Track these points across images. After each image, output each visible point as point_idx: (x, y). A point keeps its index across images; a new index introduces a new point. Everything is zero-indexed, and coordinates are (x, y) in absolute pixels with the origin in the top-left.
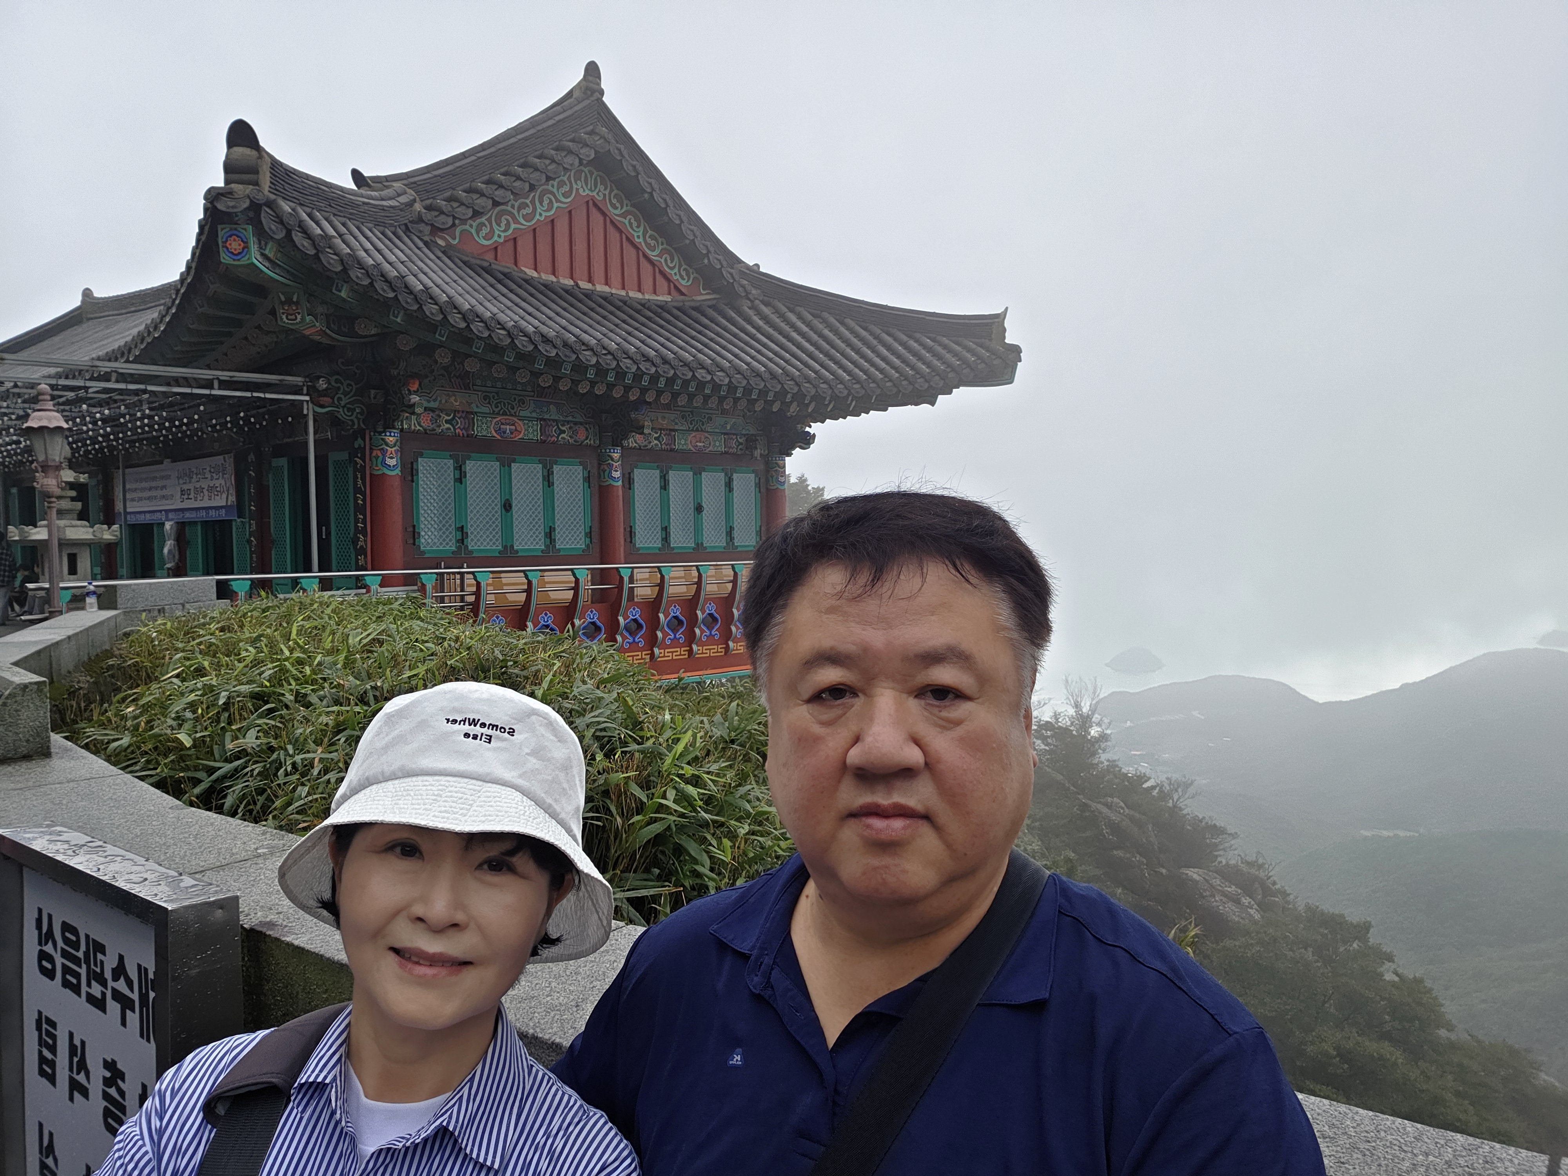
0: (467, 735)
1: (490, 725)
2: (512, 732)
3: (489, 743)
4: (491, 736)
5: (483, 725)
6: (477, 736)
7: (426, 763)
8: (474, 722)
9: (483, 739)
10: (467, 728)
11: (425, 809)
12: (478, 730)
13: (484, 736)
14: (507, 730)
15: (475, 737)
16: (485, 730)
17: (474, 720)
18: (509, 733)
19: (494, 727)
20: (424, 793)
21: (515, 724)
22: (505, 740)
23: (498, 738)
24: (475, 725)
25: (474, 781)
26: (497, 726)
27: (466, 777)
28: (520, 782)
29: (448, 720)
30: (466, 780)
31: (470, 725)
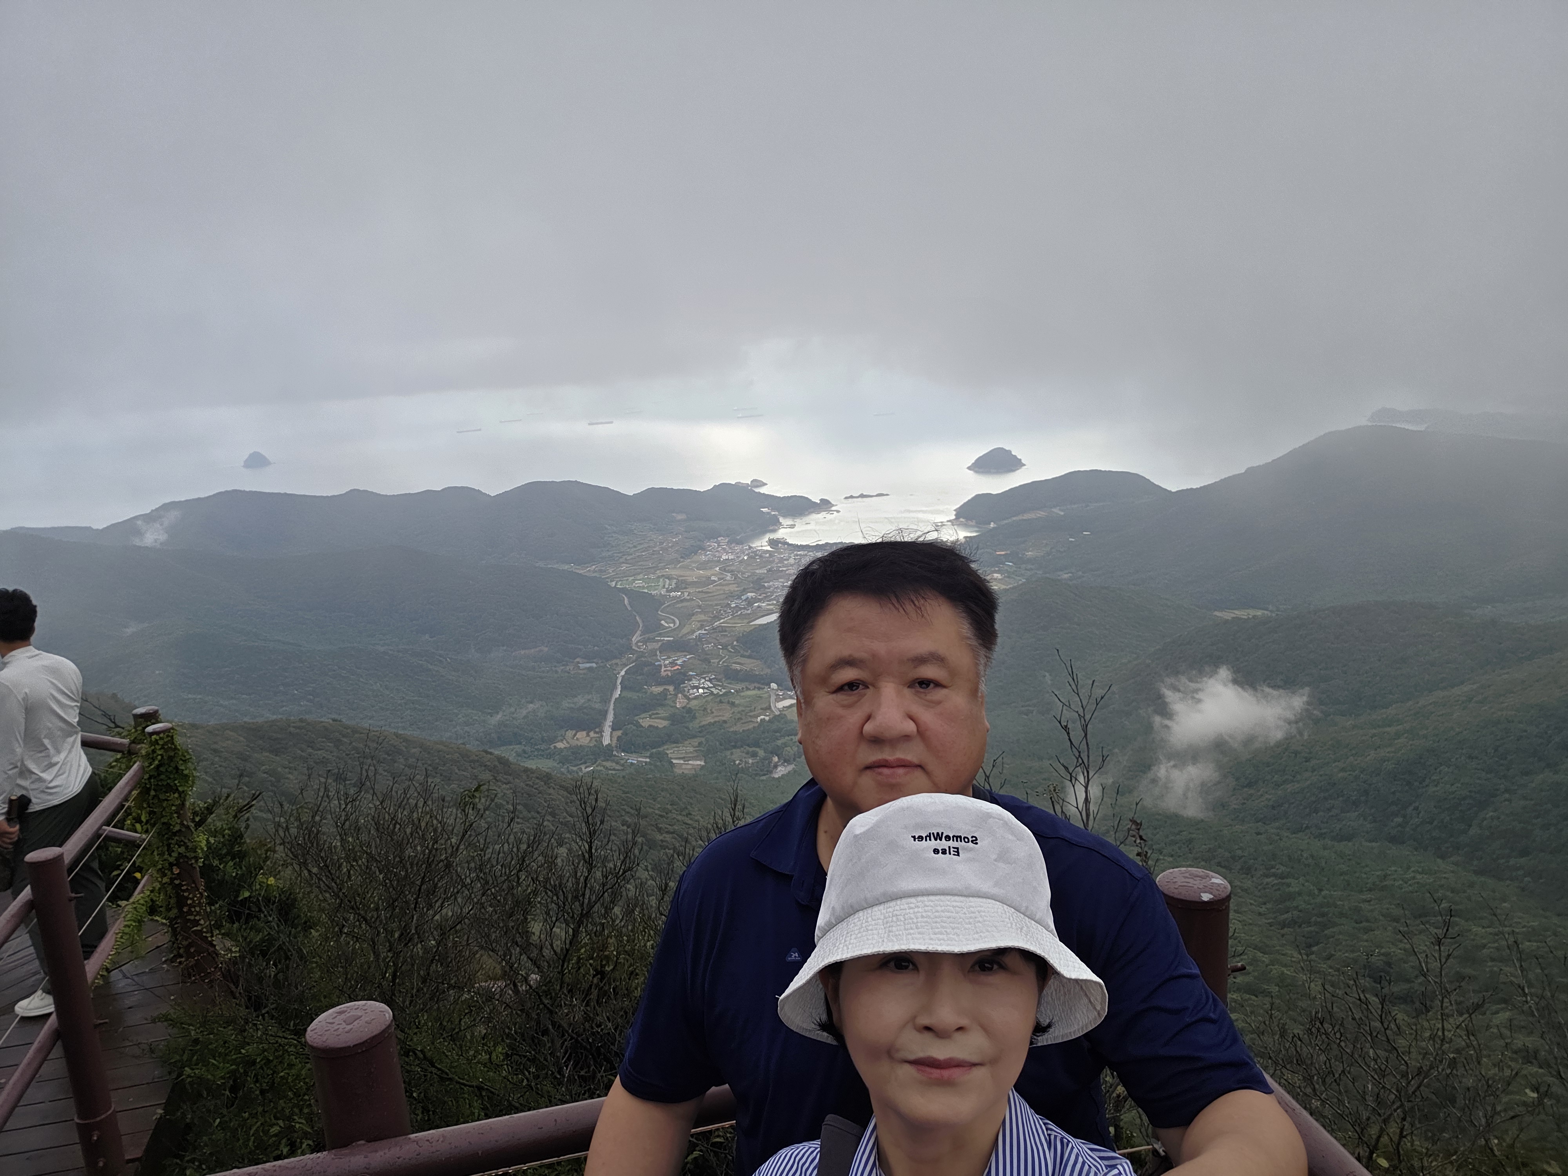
0: (936, 851)
1: (953, 837)
2: (975, 841)
3: (958, 855)
4: (958, 848)
5: (948, 838)
6: (946, 850)
7: (907, 884)
8: (938, 837)
9: (952, 853)
10: (934, 844)
11: (919, 933)
12: (943, 844)
13: (952, 850)
14: (970, 839)
15: (944, 852)
16: (951, 843)
17: (938, 834)
18: (972, 841)
19: (958, 838)
20: (912, 916)
21: (975, 832)
22: (971, 850)
23: (964, 849)
24: (941, 840)
25: (956, 898)
26: (960, 837)
27: (948, 894)
28: (995, 891)
29: (914, 837)
30: (949, 897)
31: (936, 840)
